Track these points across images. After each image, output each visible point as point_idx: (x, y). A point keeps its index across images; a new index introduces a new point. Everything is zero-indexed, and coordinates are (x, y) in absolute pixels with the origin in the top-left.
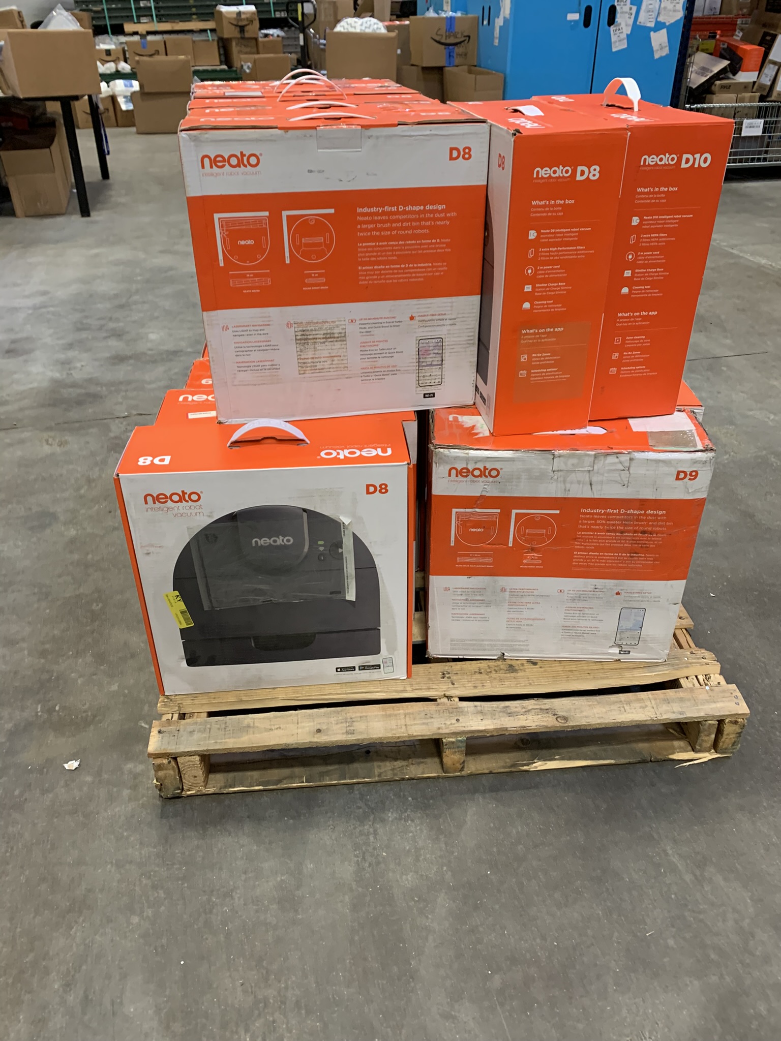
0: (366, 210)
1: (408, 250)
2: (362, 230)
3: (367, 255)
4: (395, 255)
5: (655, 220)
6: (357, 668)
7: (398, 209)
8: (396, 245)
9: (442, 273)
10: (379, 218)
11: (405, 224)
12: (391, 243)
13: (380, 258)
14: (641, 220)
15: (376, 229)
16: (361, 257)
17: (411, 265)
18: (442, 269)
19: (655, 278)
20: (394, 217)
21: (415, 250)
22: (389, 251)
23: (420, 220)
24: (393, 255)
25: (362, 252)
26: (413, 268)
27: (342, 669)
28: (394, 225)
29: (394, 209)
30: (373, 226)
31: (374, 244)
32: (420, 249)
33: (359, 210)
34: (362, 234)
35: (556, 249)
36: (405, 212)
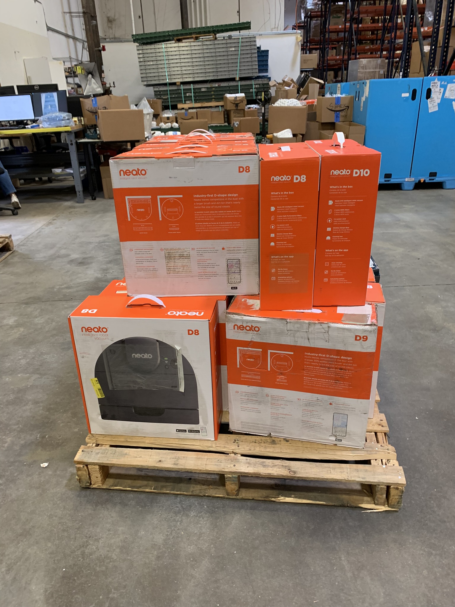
0: (198, 196)
1: (219, 215)
2: (196, 206)
3: (199, 217)
4: (213, 218)
5: (341, 202)
6: (187, 431)
7: (214, 195)
8: (214, 213)
9: (238, 227)
10: (205, 200)
11: (218, 203)
12: (211, 212)
13: (206, 219)
14: (334, 202)
15: (203, 205)
16: (197, 218)
17: (222, 223)
18: (237, 225)
19: (345, 232)
20: (212, 200)
21: (223, 215)
22: (210, 216)
23: (225, 201)
24: (212, 218)
25: (197, 216)
26: (223, 224)
27: (180, 431)
28: (212, 203)
29: (212, 196)
30: (202, 204)
31: (202, 212)
32: (226, 215)
33: (195, 196)
34: (196, 207)
35: (286, 216)
36: (217, 197)
